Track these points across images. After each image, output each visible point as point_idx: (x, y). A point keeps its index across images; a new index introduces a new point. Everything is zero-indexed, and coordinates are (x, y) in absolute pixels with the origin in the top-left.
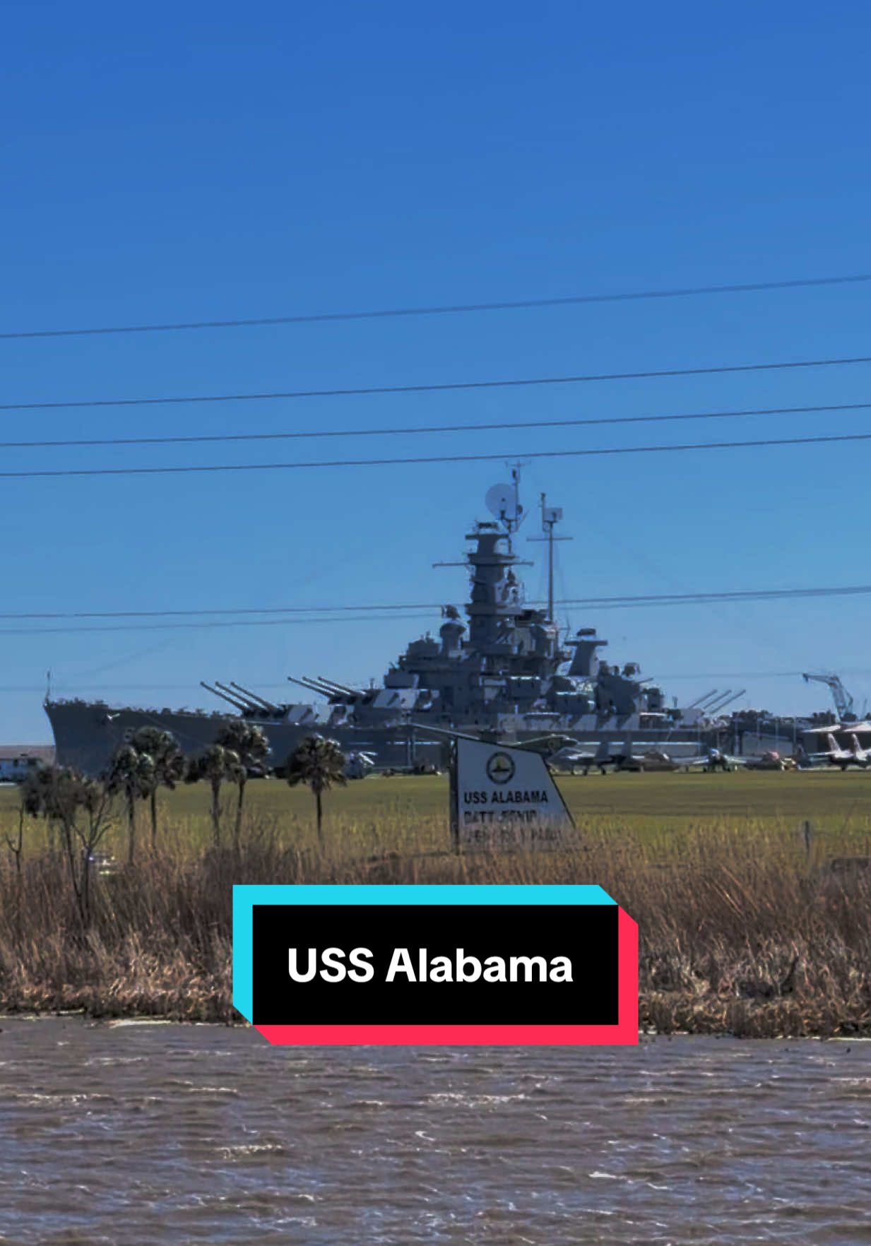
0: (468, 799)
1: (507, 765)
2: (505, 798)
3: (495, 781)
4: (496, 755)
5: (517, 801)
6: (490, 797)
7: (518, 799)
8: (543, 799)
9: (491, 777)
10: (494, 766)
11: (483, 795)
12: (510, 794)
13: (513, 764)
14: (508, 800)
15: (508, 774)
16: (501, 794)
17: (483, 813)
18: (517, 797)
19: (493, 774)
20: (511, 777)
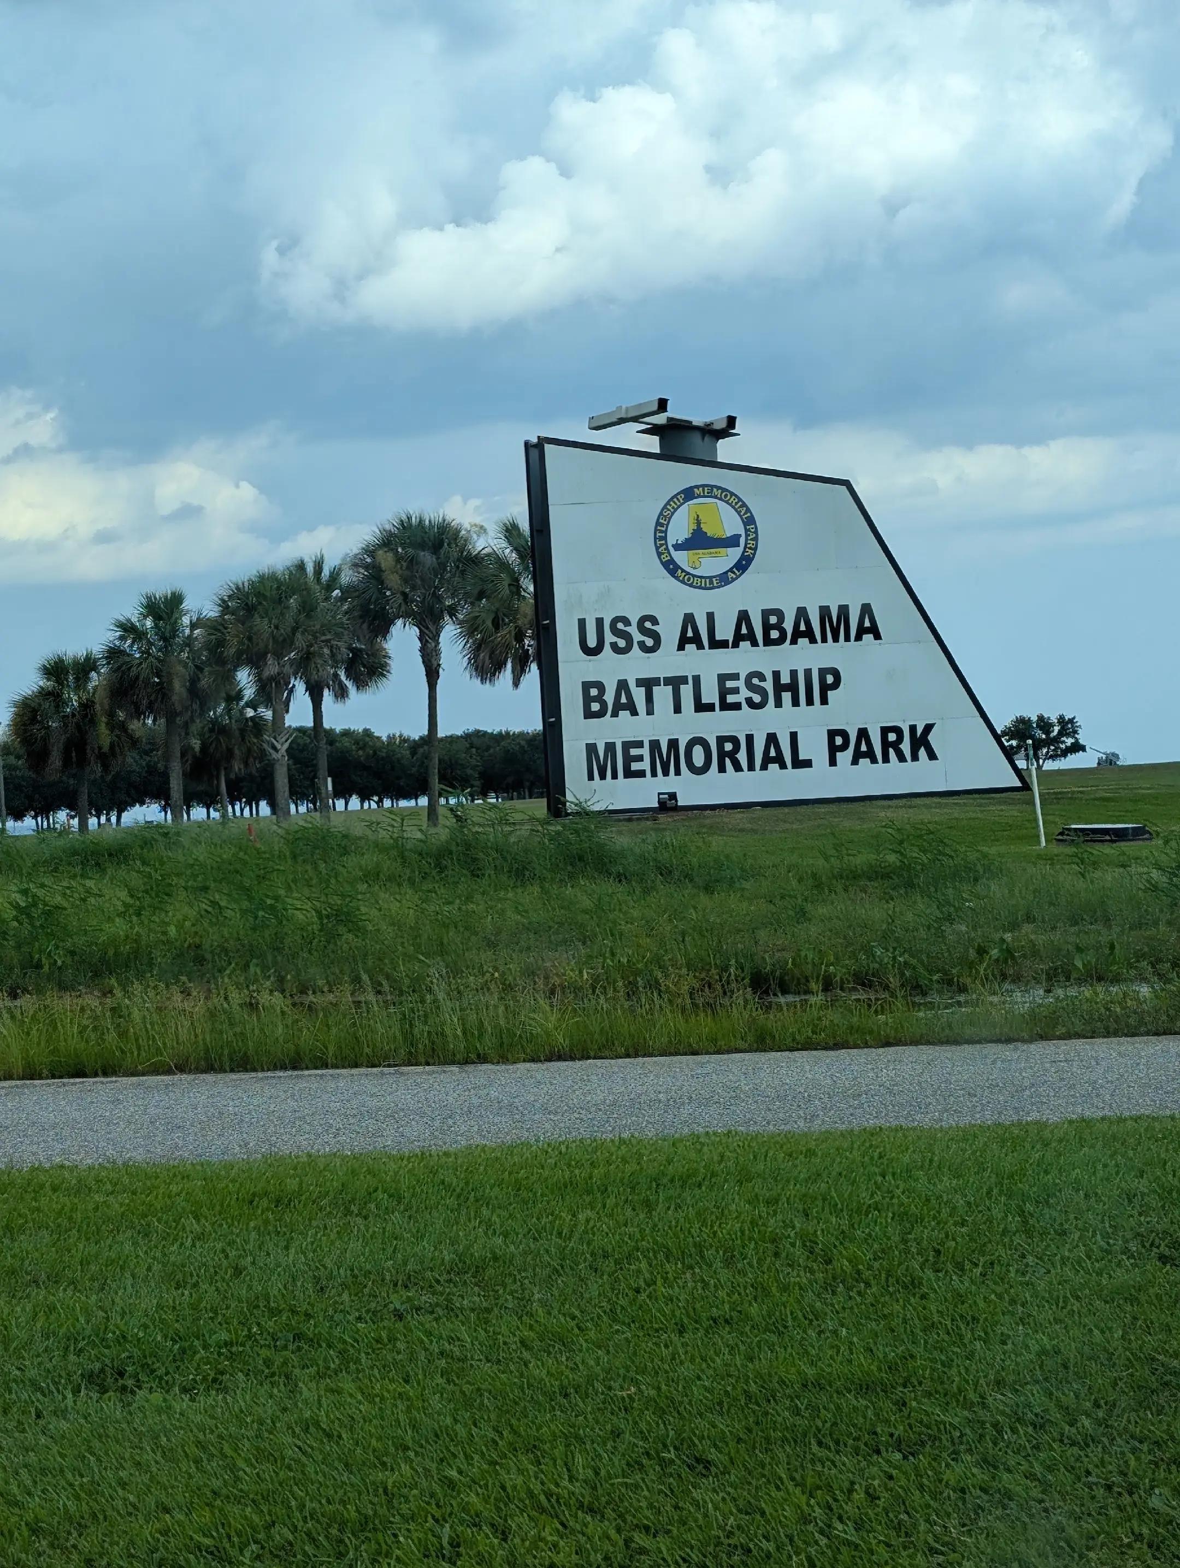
0: (592, 642)
1: (731, 524)
2: (725, 631)
3: (689, 580)
4: (689, 494)
5: (768, 642)
6: (670, 631)
7: (775, 634)
8: (861, 632)
9: (672, 568)
10: (679, 529)
11: (648, 624)
12: (744, 617)
13: (749, 521)
14: (738, 638)
15: (734, 554)
16: (710, 617)
17: (648, 684)
18: (767, 627)
19: (681, 558)
20: (742, 565)
